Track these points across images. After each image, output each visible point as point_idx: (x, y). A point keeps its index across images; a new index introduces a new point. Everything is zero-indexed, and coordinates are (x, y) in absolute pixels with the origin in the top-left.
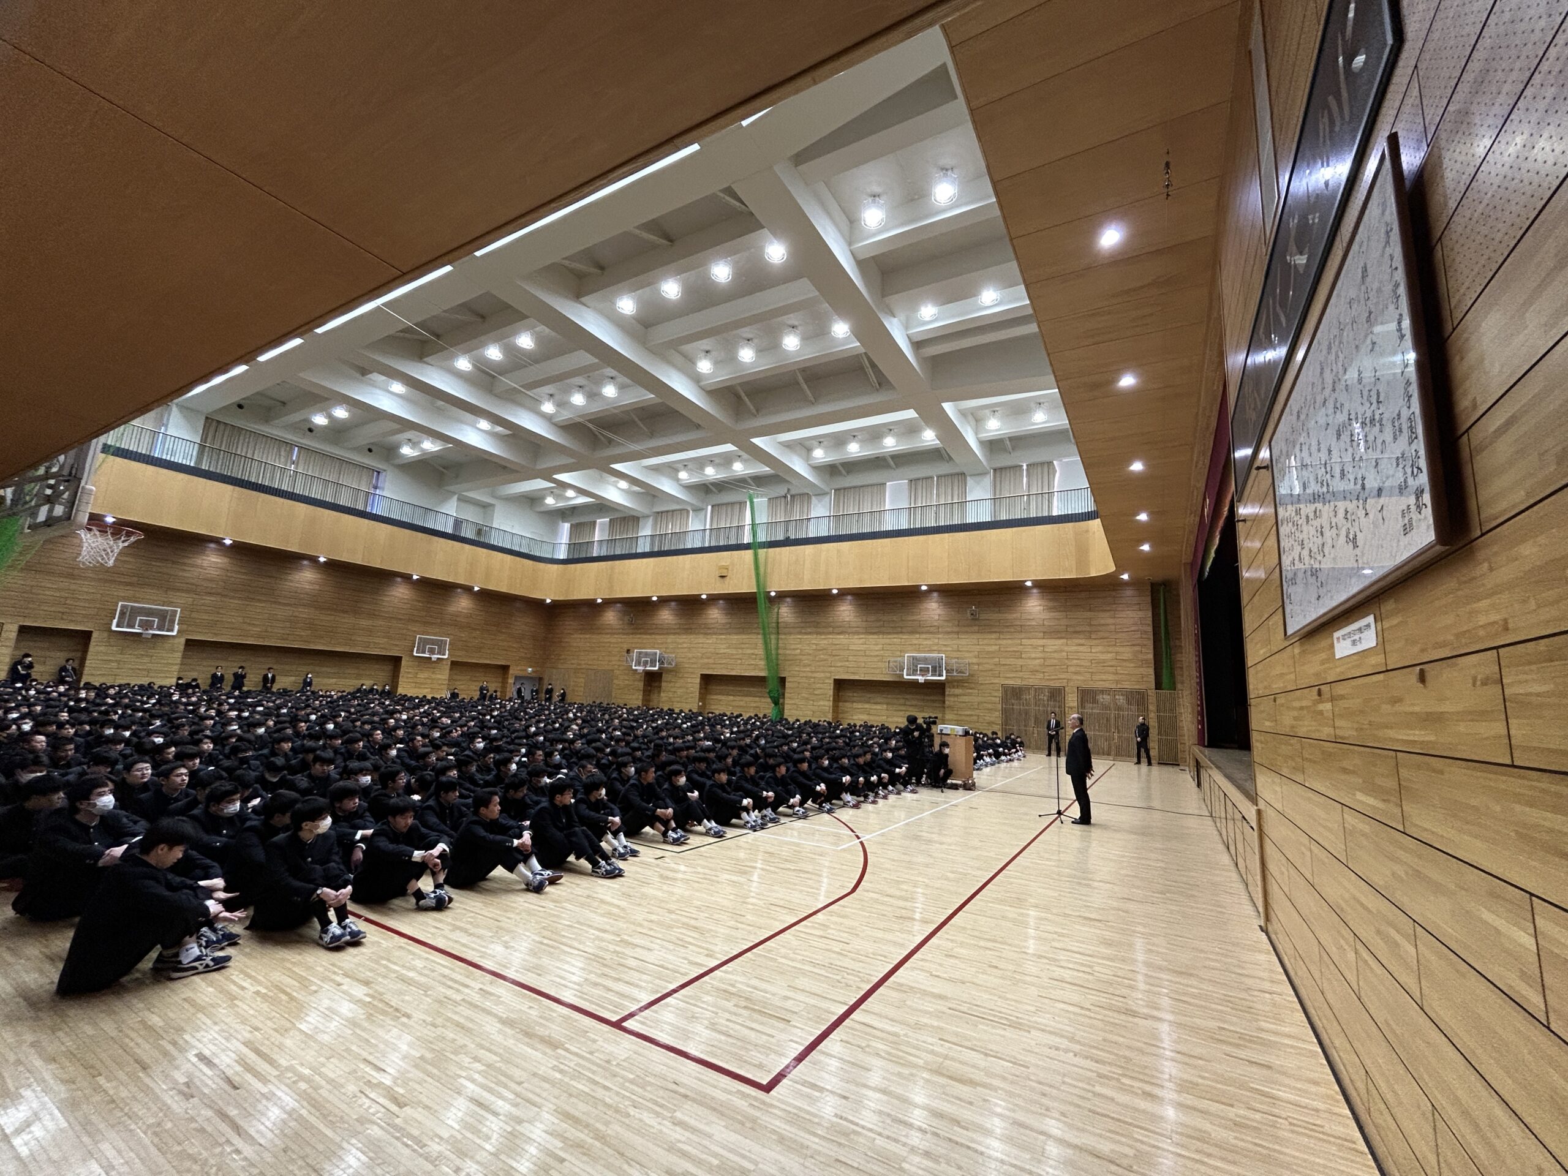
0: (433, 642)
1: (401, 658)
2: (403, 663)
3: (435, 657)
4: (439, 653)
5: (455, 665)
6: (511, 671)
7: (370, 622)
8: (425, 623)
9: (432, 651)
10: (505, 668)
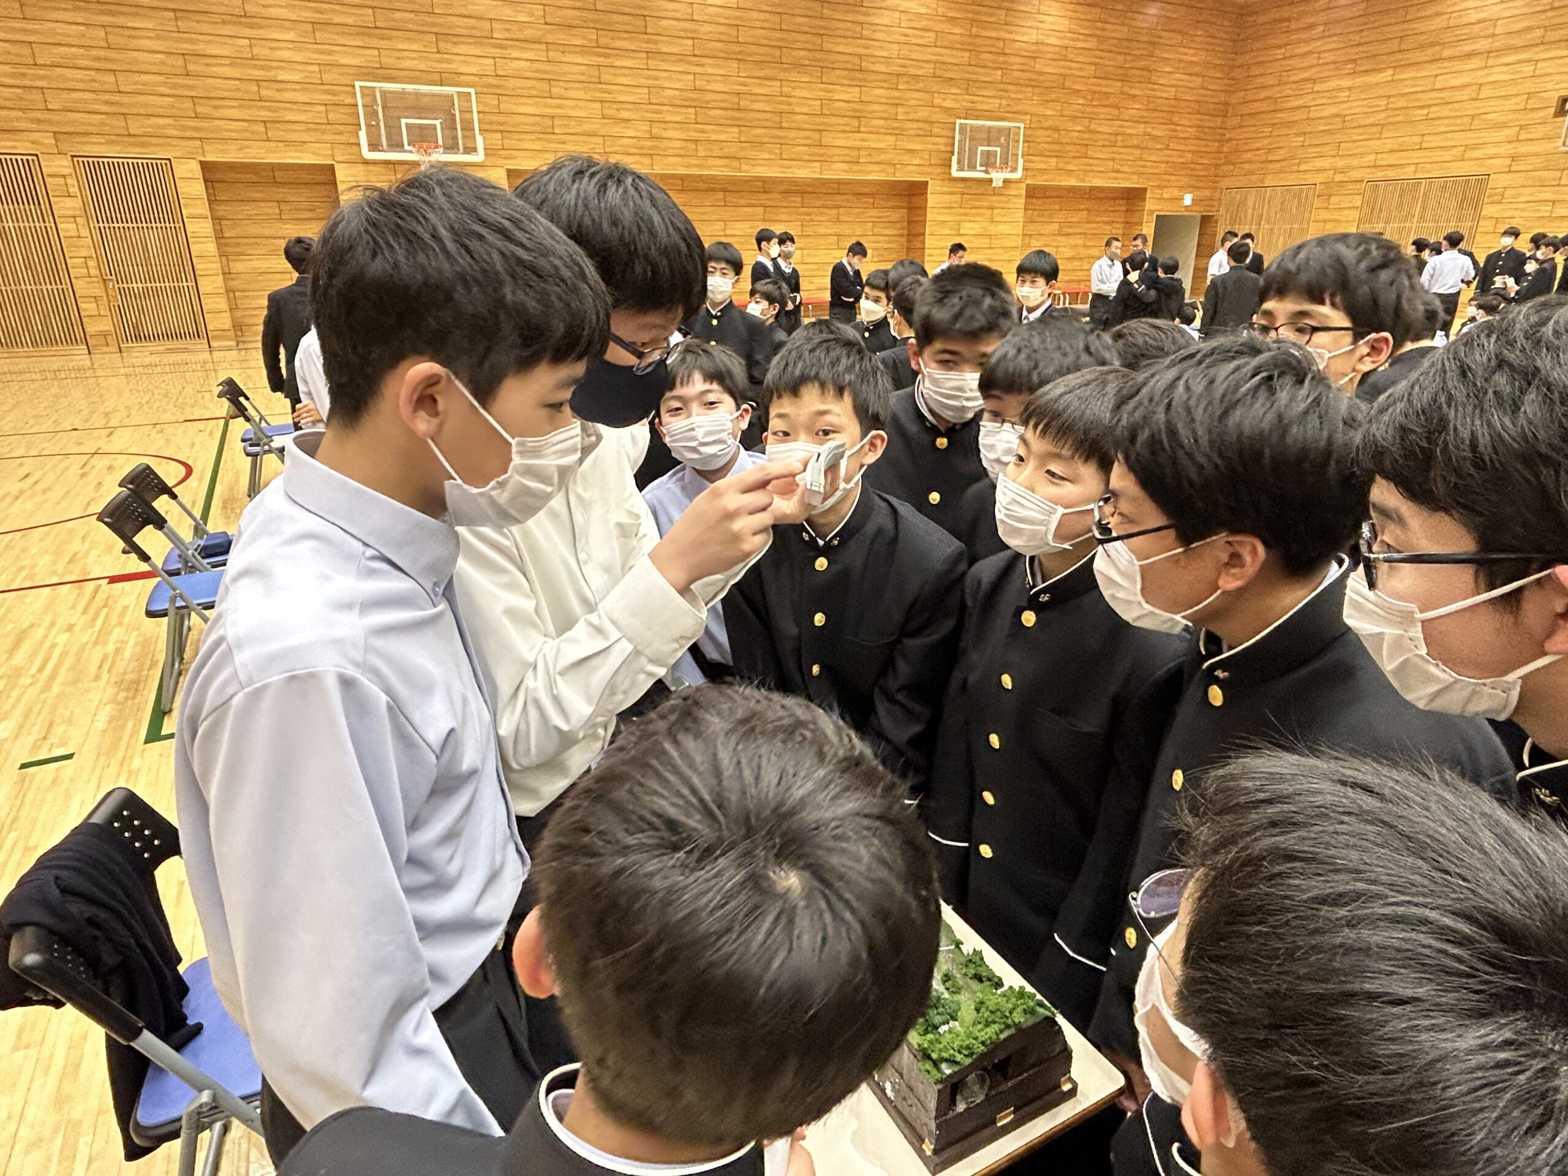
0: (990, 136)
1: (925, 184)
2: (932, 200)
3: (998, 177)
4: (1005, 163)
5: (1033, 193)
6: (1149, 205)
7: (854, 93)
8: (969, 85)
9: (988, 162)
10: (1133, 197)
